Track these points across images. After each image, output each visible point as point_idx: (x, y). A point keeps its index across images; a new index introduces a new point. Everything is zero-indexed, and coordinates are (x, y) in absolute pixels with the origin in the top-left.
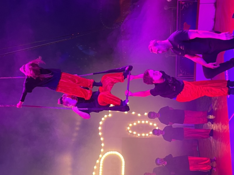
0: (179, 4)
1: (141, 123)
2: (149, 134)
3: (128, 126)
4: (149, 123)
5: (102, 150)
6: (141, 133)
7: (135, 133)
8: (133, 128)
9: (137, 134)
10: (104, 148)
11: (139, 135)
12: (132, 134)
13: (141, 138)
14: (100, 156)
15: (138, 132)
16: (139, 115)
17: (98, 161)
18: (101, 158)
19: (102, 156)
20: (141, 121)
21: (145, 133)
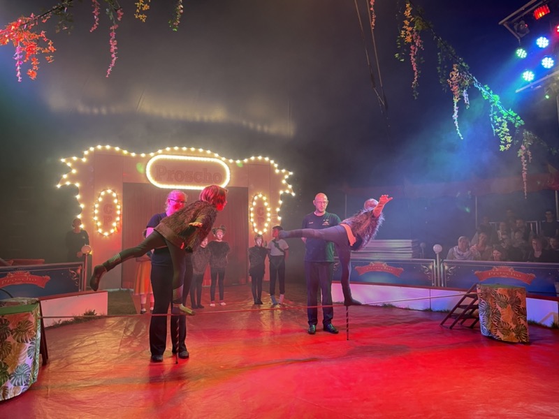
0: (431, 262)
1: (267, 212)
3: (263, 195)
4: (268, 222)
5: (231, 161)
6: (254, 212)
7: (254, 204)
8: (260, 202)
9: (252, 206)
10: (234, 164)
11: (252, 209)
12: (253, 200)
13: (247, 212)
14: (224, 159)
15: (255, 207)
16: (278, 210)
17: (216, 155)
18: (220, 159)
19: (224, 162)
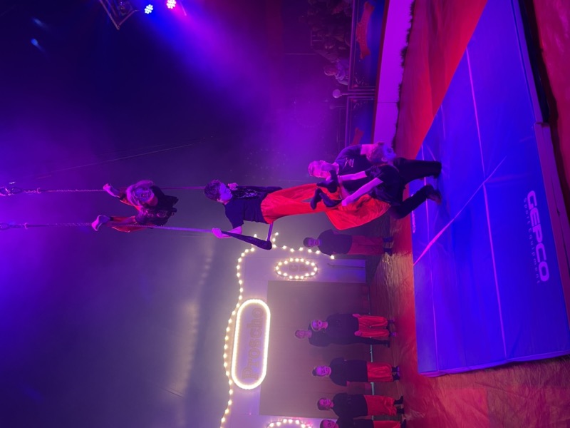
0: (350, 101)
1: (294, 262)
2: (305, 277)
4: (305, 261)
5: (240, 298)
9: (288, 277)
10: (243, 294)
13: (294, 283)
14: (238, 305)
16: (292, 250)
17: (234, 313)
18: (238, 309)
19: (241, 305)
20: (295, 259)
21: (300, 275)
